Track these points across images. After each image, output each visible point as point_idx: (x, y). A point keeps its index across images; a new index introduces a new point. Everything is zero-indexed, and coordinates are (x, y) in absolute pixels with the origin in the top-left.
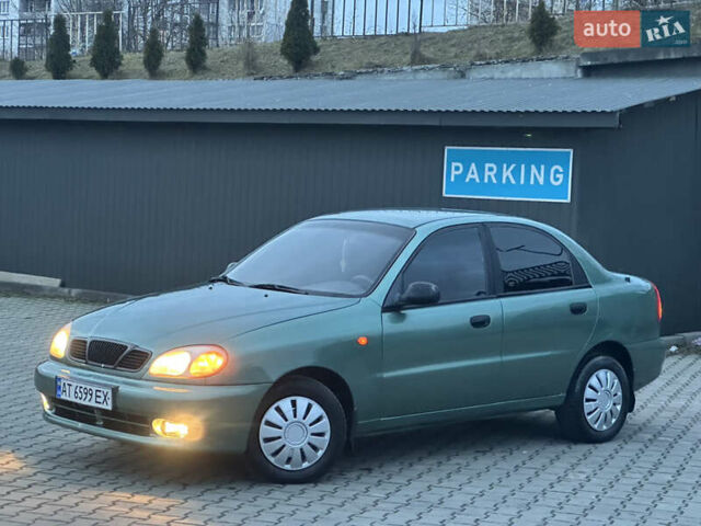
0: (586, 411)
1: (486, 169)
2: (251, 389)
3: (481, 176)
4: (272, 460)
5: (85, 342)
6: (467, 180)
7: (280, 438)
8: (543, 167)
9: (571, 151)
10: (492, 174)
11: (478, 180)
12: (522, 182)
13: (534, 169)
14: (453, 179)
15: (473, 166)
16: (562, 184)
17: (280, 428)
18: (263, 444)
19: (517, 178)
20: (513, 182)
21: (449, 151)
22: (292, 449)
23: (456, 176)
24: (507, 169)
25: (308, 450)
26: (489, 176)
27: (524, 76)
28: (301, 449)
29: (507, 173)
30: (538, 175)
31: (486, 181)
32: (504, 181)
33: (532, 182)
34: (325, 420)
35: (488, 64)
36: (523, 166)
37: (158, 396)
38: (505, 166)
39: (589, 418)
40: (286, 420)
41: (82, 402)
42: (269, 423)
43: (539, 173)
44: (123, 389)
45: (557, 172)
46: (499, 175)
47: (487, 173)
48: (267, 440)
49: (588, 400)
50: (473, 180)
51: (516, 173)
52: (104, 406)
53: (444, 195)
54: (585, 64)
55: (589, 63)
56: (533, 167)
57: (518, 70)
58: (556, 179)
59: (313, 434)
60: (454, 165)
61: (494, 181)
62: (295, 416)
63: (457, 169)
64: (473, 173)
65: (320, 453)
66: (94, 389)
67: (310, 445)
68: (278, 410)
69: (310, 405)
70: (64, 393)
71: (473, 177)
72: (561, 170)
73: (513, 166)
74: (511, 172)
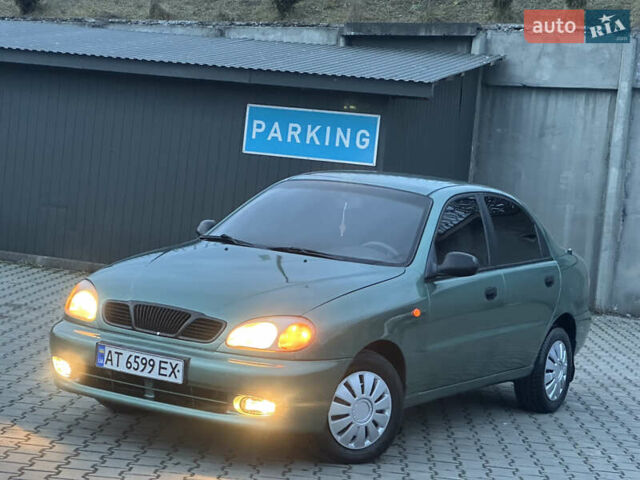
0: (546, 382)
1: (290, 129)
2: (332, 364)
3: (284, 134)
4: (339, 438)
5: (128, 306)
6: (269, 138)
7: (347, 415)
8: (349, 130)
9: (379, 117)
10: (296, 134)
11: (280, 139)
12: (327, 143)
13: (339, 132)
14: (254, 137)
15: (276, 125)
16: (368, 148)
17: (349, 405)
18: (331, 423)
19: (321, 139)
20: (317, 143)
21: (251, 108)
22: (359, 427)
23: (257, 133)
24: (312, 130)
25: (372, 427)
26: (293, 136)
27: (285, 40)
28: (366, 428)
29: (311, 134)
30: (343, 138)
31: (289, 140)
32: (308, 142)
33: (337, 144)
34: (388, 396)
35: (248, 25)
36: (328, 129)
37: (236, 369)
38: (310, 127)
39: (547, 388)
40: (355, 396)
41: (138, 373)
42: (338, 400)
43: (345, 136)
44: (194, 362)
45: (363, 136)
46: (303, 135)
47: (290, 133)
48: (336, 418)
49: (548, 371)
50: (275, 139)
51: (321, 134)
52: (172, 379)
53: (244, 151)
54: (348, 33)
55: (353, 33)
56: (339, 129)
57: (280, 34)
58: (362, 143)
59: (377, 412)
60: (256, 122)
61: (298, 141)
62: (363, 393)
63: (259, 126)
64: (275, 132)
65: (381, 430)
66: (157, 360)
67: (374, 422)
68: (347, 385)
69: (375, 380)
70: (109, 362)
71: (276, 135)
72: (368, 135)
73: (318, 127)
74: (317, 133)
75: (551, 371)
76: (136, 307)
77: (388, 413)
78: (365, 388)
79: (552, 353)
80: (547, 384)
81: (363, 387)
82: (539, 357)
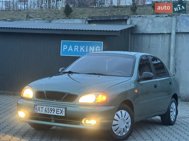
1: (75, 47)
3: (73, 49)
4: (115, 132)
5: (44, 92)
7: (118, 125)
8: (93, 47)
9: (103, 42)
10: (77, 49)
11: (72, 51)
12: (87, 51)
13: (90, 48)
14: (64, 50)
15: (71, 46)
17: (118, 121)
18: (113, 127)
19: (85, 50)
20: (84, 51)
21: (62, 41)
22: (121, 128)
23: (65, 49)
26: (76, 50)
27: (69, 23)
28: (124, 129)
31: (75, 51)
32: (81, 51)
34: (129, 118)
35: (58, 19)
36: (87, 47)
38: (81, 46)
40: (120, 118)
44: (69, 109)
45: (98, 48)
46: (79, 49)
47: (75, 49)
48: (114, 125)
50: (70, 51)
53: (61, 55)
54: (89, 20)
55: (90, 20)
56: (90, 47)
57: (68, 21)
58: (98, 50)
59: (127, 123)
60: (64, 46)
61: (78, 51)
62: (122, 117)
63: (65, 47)
64: (70, 48)
65: (128, 129)
66: (56, 109)
67: (126, 126)
68: (117, 115)
69: (125, 113)
70: (39, 111)
71: (71, 50)
72: (99, 48)
73: (84, 46)
74: (83, 48)
75: (172, 112)
76: (46, 92)
77: (130, 124)
78: (123, 115)
79: (172, 106)
80: (171, 116)
81: (122, 115)
82: (168, 107)
